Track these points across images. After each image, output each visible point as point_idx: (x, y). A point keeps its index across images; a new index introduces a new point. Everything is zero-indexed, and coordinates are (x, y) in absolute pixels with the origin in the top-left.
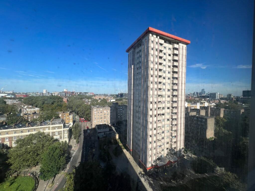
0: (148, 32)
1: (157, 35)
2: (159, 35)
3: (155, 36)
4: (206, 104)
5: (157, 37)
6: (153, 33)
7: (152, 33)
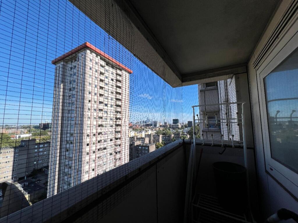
0: (85, 47)
1: (98, 54)
2: (99, 55)
3: (94, 55)
4: (150, 132)
5: (97, 56)
6: (92, 51)
7: (90, 51)
